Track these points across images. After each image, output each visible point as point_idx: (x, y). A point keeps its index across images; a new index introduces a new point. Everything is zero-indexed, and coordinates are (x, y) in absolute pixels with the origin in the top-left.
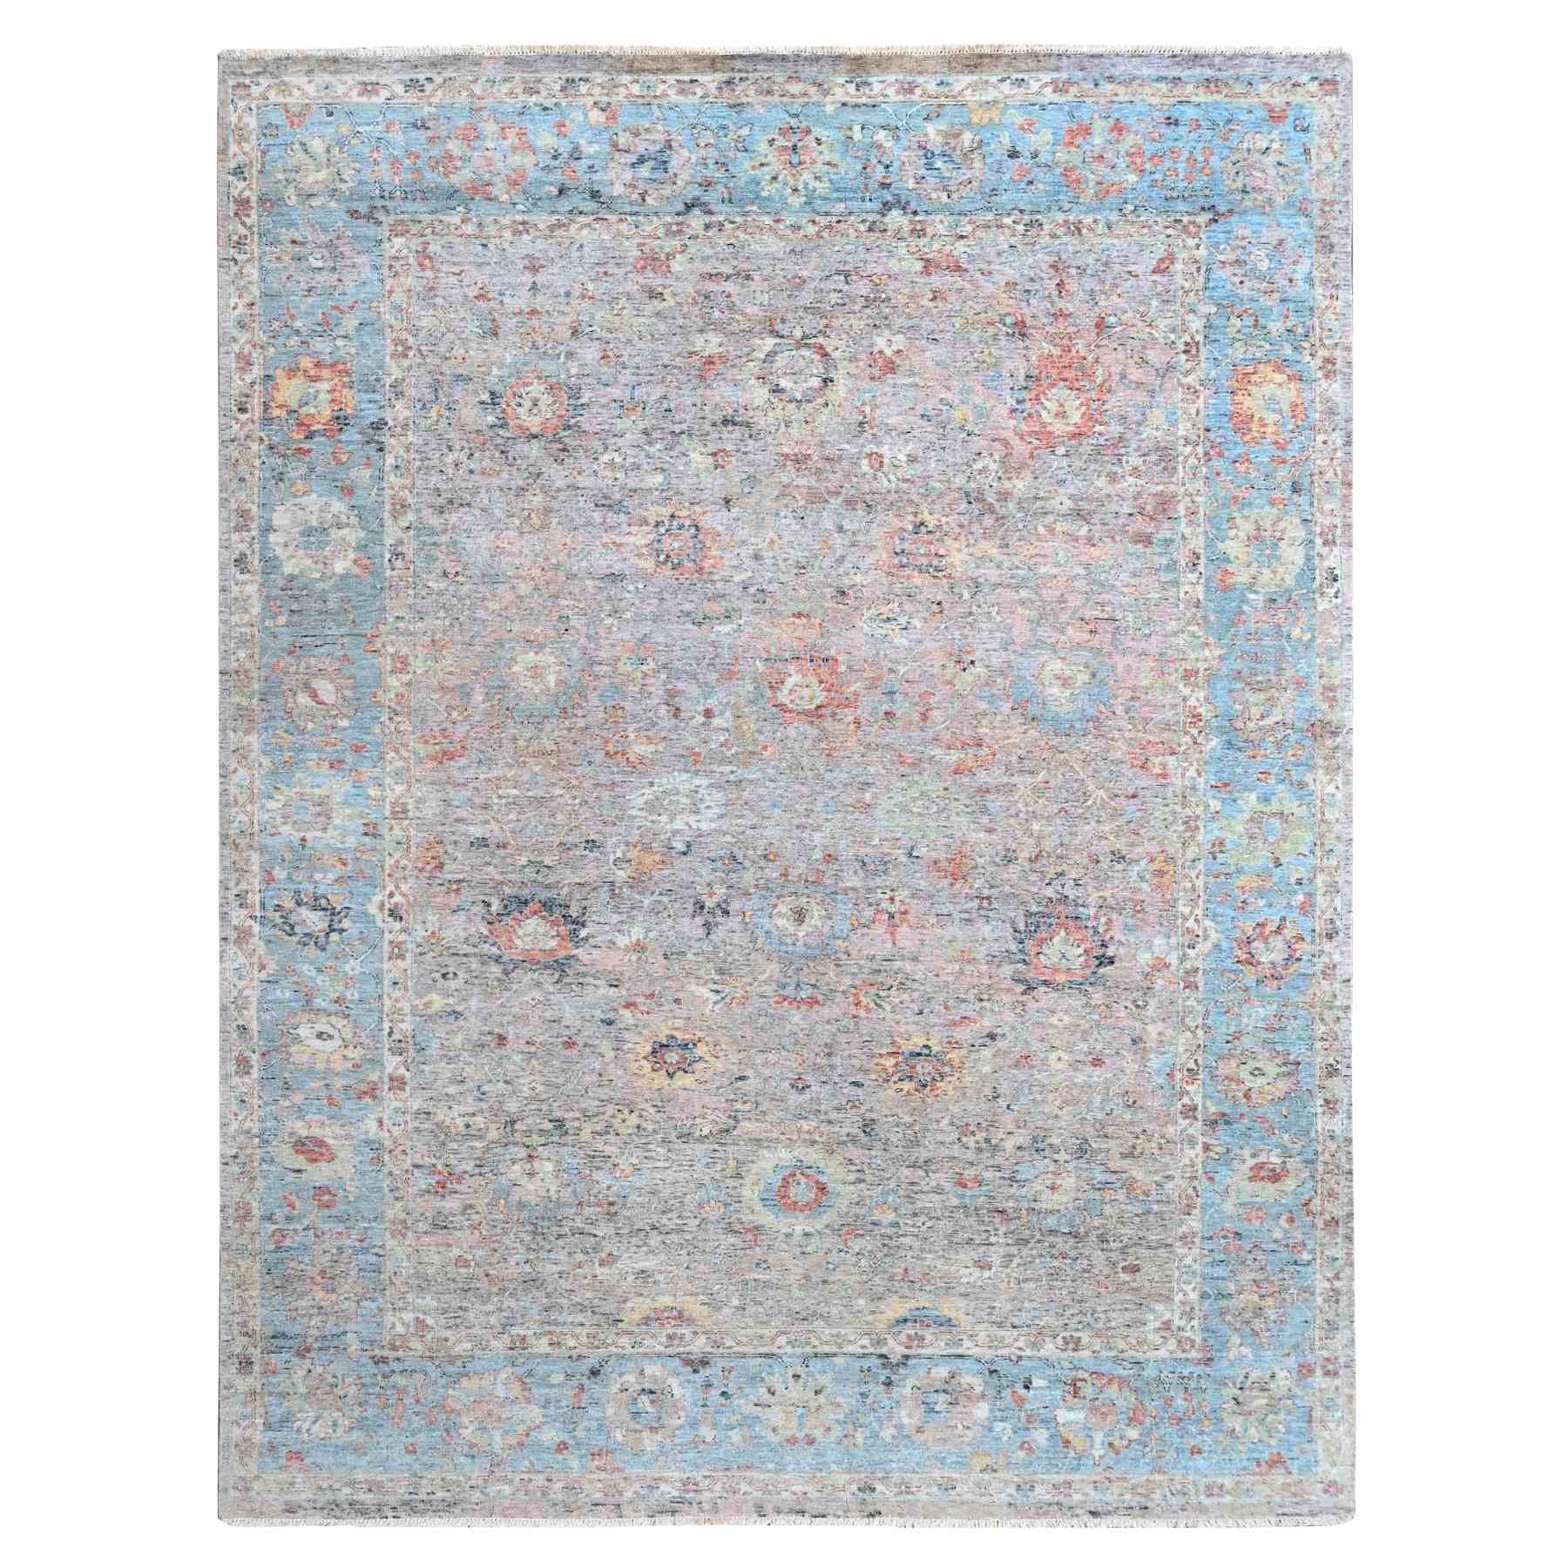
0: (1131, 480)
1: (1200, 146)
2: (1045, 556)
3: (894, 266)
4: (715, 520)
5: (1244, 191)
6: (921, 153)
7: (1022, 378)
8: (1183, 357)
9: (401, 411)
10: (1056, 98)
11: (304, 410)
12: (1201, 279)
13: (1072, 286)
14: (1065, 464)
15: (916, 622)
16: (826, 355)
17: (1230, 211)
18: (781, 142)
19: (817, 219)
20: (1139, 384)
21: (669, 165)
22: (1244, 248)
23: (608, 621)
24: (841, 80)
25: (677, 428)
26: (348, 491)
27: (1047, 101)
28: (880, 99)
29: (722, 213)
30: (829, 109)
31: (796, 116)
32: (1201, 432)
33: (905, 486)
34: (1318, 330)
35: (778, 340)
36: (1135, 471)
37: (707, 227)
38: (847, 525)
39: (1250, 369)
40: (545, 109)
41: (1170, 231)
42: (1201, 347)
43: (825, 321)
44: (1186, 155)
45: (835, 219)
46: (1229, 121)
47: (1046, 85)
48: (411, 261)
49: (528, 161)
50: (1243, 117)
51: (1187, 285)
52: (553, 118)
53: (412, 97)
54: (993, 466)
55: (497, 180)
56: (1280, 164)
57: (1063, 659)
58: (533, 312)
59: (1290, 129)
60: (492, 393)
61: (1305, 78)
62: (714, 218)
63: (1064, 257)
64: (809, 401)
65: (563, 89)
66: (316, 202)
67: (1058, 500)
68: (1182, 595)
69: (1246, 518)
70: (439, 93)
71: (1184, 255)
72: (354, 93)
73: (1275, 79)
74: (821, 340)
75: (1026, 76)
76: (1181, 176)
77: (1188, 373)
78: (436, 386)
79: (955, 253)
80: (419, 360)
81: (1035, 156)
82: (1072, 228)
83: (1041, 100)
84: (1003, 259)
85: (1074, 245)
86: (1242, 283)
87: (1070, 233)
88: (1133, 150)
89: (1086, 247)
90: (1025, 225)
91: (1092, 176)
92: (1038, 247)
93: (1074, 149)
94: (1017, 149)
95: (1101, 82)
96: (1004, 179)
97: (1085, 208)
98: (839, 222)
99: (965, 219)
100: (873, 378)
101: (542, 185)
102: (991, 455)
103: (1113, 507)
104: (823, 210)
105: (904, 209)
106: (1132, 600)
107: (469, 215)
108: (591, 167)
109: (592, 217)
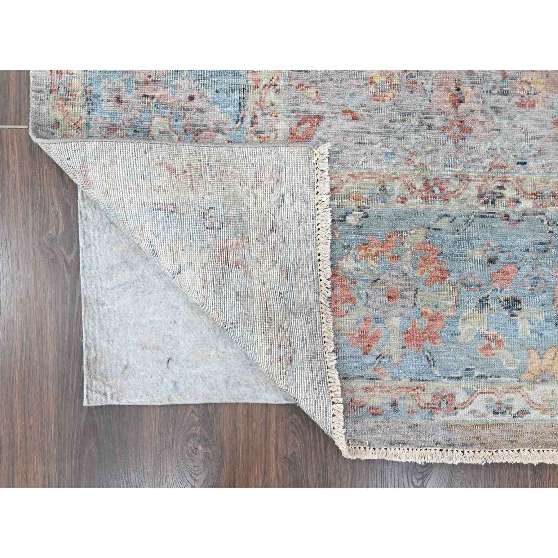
10: (450, 386)
12: (250, 103)
27: (462, 383)
47: (464, 405)
51: (271, 96)
63: (450, 144)
75: (491, 418)
81: (483, 302)
82: (437, 191)
83: (471, 384)
84: (537, 144)
85: (434, 163)
86: (191, 98)
87: (440, 183)
88: (346, 306)
89: (417, 160)
90: (502, 196)
91: (406, 268)
92: (487, 162)
93: (430, 311)
94: (507, 313)
95: (388, 408)
96: (528, 267)
97: (417, 220)
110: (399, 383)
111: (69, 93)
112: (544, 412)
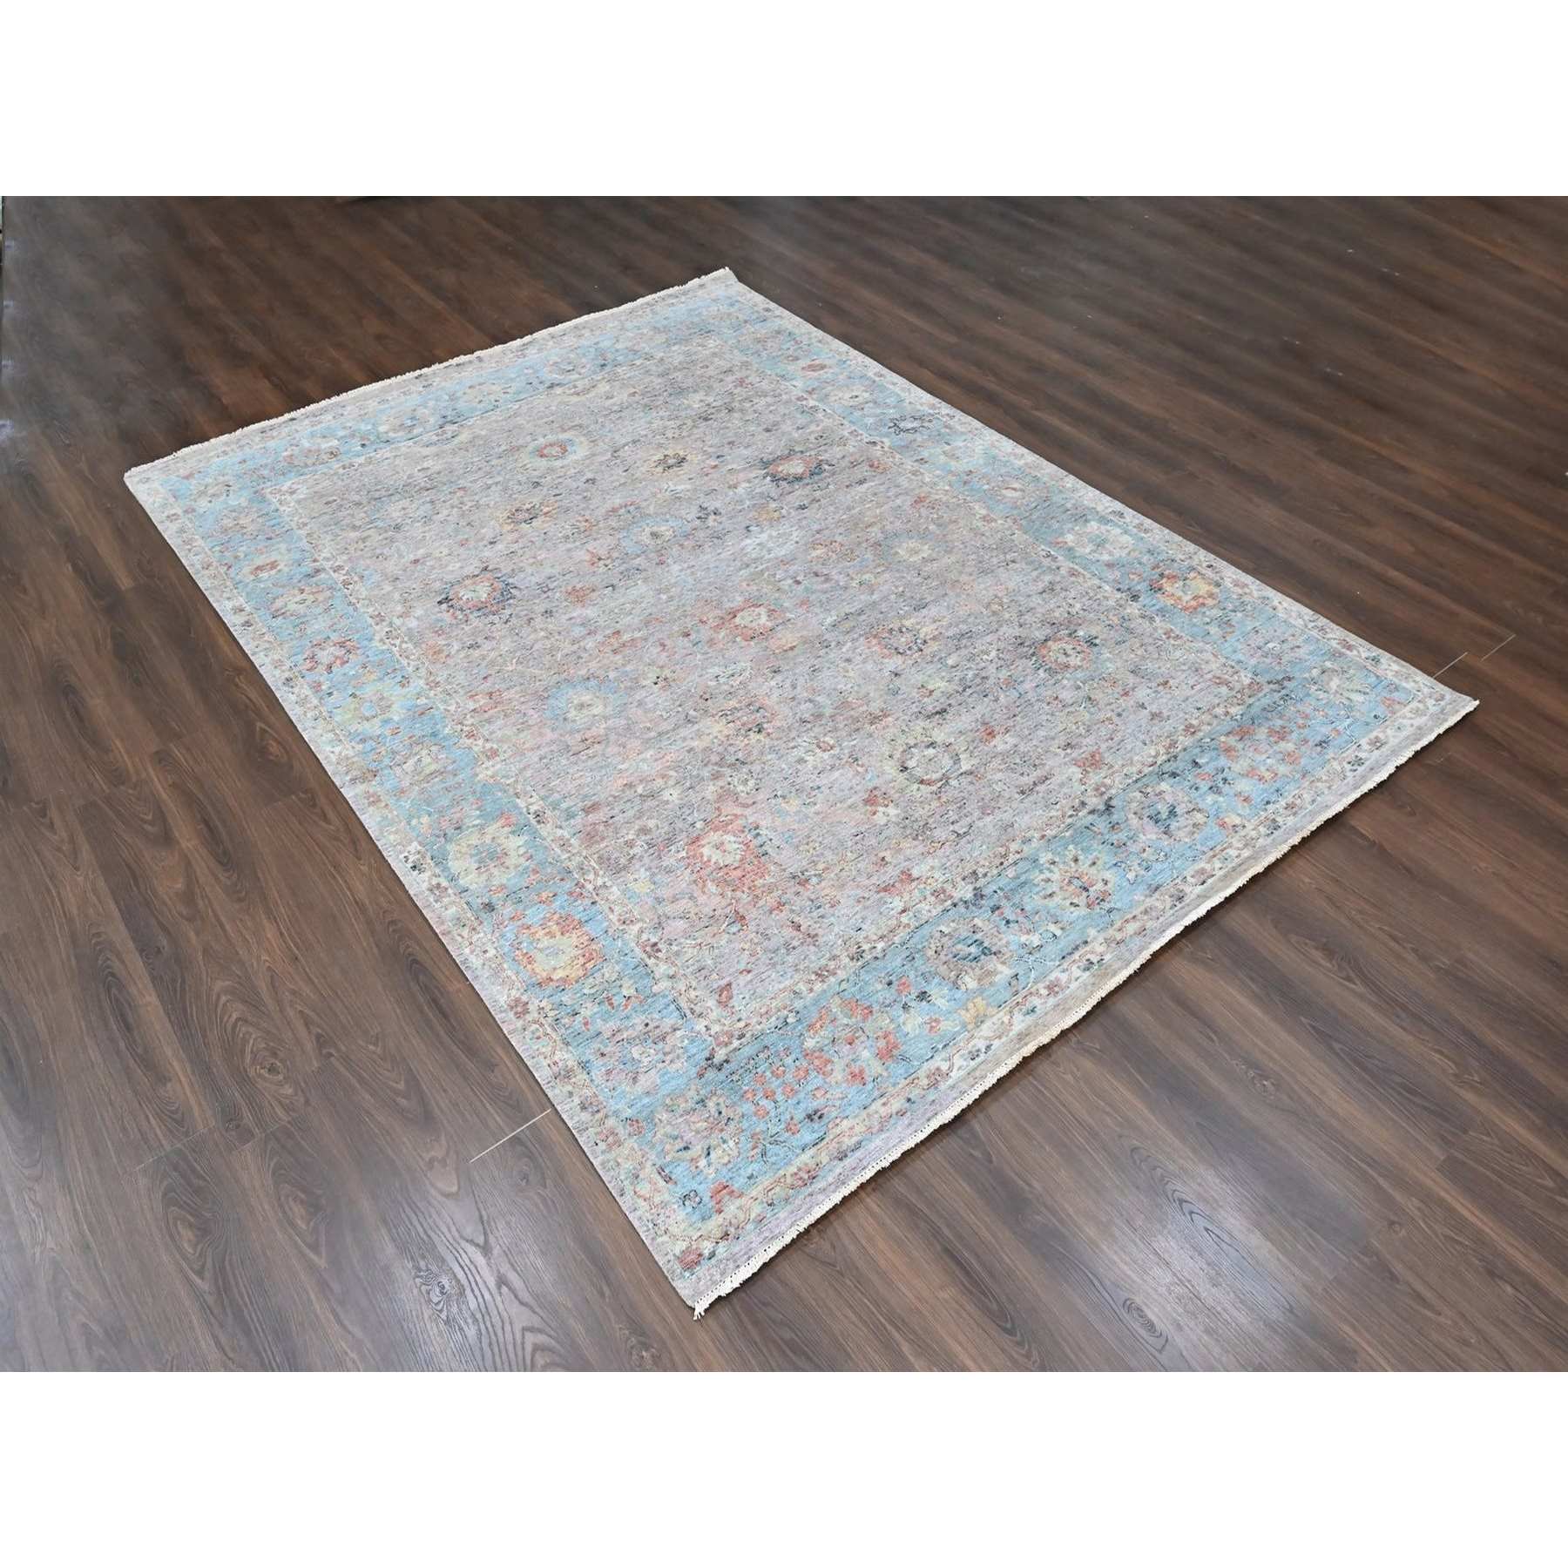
0: (631, 837)
1: (773, 1114)
2: (656, 760)
3: (932, 862)
4: (895, 662)
5: (702, 1101)
6: (994, 950)
7: (770, 851)
8: (654, 940)
9: (1133, 609)
10: (932, 1065)
11: (1181, 583)
12: (684, 1005)
13: (788, 932)
14: (689, 818)
15: (713, 683)
16: (922, 782)
17: (701, 1076)
18: (1099, 886)
19: (1018, 856)
20: (675, 900)
21: (1152, 823)
22: (665, 1054)
23: (901, 589)
24: (1107, 957)
25: (969, 691)
26: (1110, 565)
27: (938, 1058)
28: (1065, 966)
29: (1084, 818)
30: (1092, 932)
31: (1109, 911)
32: (597, 899)
33: (792, 744)
34: (549, 1030)
35: (962, 771)
36: (630, 844)
38: (810, 705)
39: (589, 965)
40: (1268, 803)
41: (742, 1024)
42: (644, 956)
43: (943, 800)
44: (779, 1097)
45: (1006, 863)
46: (764, 1154)
47: (950, 1069)
48: (1226, 677)
49: (1237, 768)
50: (754, 1168)
51: (693, 994)
52: (1257, 801)
53: (1351, 753)
54: (740, 788)
55: (1240, 745)
56: (686, 1148)
57: (595, 716)
58: (1126, 694)
59: (700, 1189)
60: (1096, 645)
61: (721, 1250)
62: (1085, 811)
63: (812, 948)
64: (905, 751)
65: (1274, 821)
66: (1315, 672)
67: (675, 796)
68: (534, 794)
69: (517, 867)
70: (1339, 768)
71: (714, 1015)
72: (1381, 736)
73: (750, 1227)
74: (934, 788)
75: (973, 1063)
76: (768, 1074)
77: (641, 931)
78: (1130, 631)
79: (898, 898)
80: (1156, 635)
81: (905, 1007)
82: (825, 973)
83: (943, 1055)
84: (858, 917)
85: (812, 962)
86: (647, 1025)
87: (825, 968)
88: (829, 1067)
89: (802, 967)
90: (864, 951)
91: (845, 1021)
92: (840, 942)
93: (880, 1034)
94: (924, 1003)
95: (907, 1105)
96: (913, 973)
97: (828, 994)
98: (1002, 864)
99: (914, 923)
100: (875, 788)
101: (1211, 759)
102: (748, 794)
103: (630, 813)
104: (1021, 864)
105: (966, 902)
106: (571, 771)
107: (1228, 718)
108: (1197, 789)
109: (1159, 763)
110: (900, 1086)
111: (568, 1071)
112: (1000, 1037)
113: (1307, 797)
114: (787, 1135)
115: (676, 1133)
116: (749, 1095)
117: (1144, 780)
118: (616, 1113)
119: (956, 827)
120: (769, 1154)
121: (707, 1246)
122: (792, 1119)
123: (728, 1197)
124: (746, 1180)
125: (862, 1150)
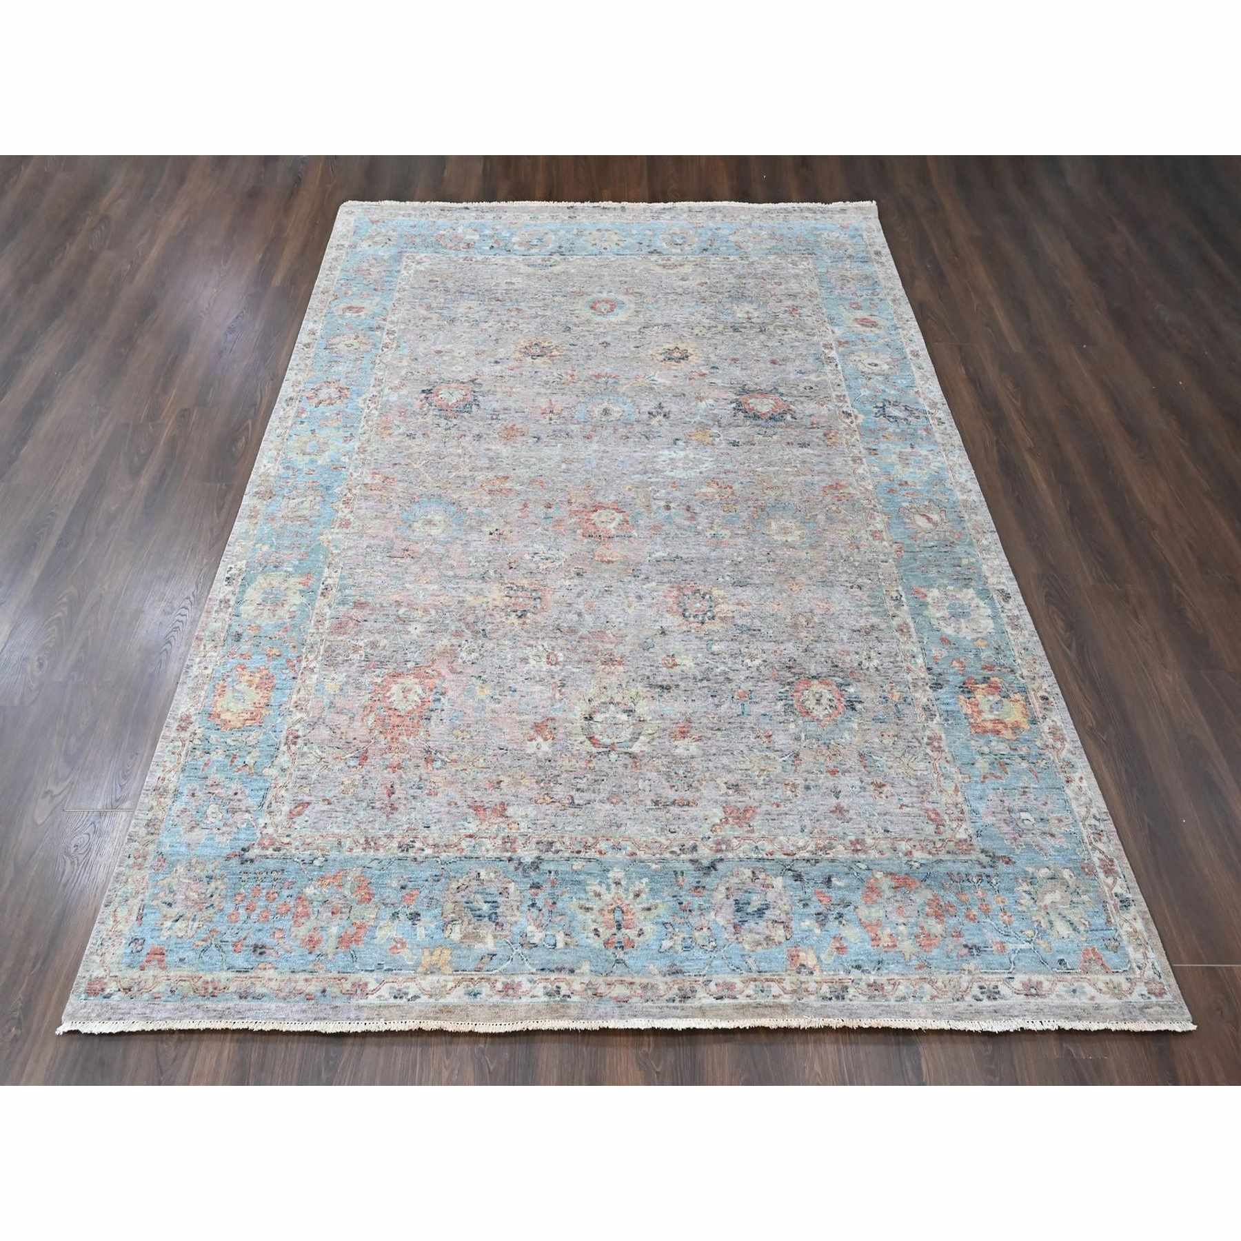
0: (361, 644)
1: (238, 925)
2: (432, 595)
3: (531, 811)
4: (671, 621)
5: (210, 878)
6: (500, 920)
7: (433, 718)
8: (300, 733)
9: (923, 696)
10: (365, 977)
11: (997, 698)
12: (269, 797)
13: (382, 792)
14: (409, 655)
15: (527, 557)
16: (590, 738)
17: (228, 858)
18: (632, 933)
19: (597, 856)
20: (340, 713)
21: (734, 908)
22: (225, 825)
23: (740, 559)
24: (575, 998)
25: (705, 683)
26: (944, 640)
27: (375, 975)
28: (536, 978)
29: (682, 863)
30: (586, 967)
31: (618, 961)
32: (299, 676)
33: (532, 642)
34: (183, 753)
35: (630, 750)
36: (356, 649)
37: (694, 848)
38: (575, 617)
39: (248, 723)
40: (858, 967)
41: (286, 840)
42: (284, 741)
43: (591, 765)
44: (254, 916)
45: (582, 855)
46: (204, 950)
47: (374, 991)
48: (946, 817)
49: (863, 912)
50: (190, 955)
51: (283, 792)
52: (849, 957)
53: (991, 980)
54: (463, 654)
55: (889, 893)
56: (170, 905)
57: (429, 535)
58: (833, 773)
59: (149, 941)
60: (854, 709)
61: (116, 997)
62: (690, 856)
63: (384, 818)
64: (604, 703)
65: (845, 989)
66: (1044, 872)
67: (418, 631)
68: (339, 571)
69: (281, 618)
70: (965, 985)
71: (278, 819)
72: (1046, 985)
73: (146, 996)
74: (594, 750)
75: (392, 1001)
76: (264, 892)
77: (299, 721)
78: (899, 715)
79: (478, 822)
80: (919, 735)
81: (395, 915)
82: (372, 844)
83: (379, 975)
84: (437, 816)
85: (373, 828)
86: (236, 794)
87: (375, 839)
88: (303, 920)
89: (363, 827)
90: (413, 847)
91: (347, 893)
92: (405, 827)
93: (358, 922)
94: (410, 923)
95: (319, 994)
96: (427, 891)
97: (358, 862)
98: (579, 852)
99: (467, 853)
100: (553, 719)
101: (848, 888)
102: (464, 662)
103: (378, 625)
104: (593, 864)
105: (520, 863)
106: (375, 568)
107: (906, 858)
108: (805, 905)
109: (797, 856)
110: (329, 975)
111: (165, 791)
112: (431, 996)
113: (902, 990)
114: (231, 948)
115: (175, 888)
116: (239, 898)
117: (767, 863)
118: (160, 844)
119: (577, 795)
120: (207, 953)
121: (112, 987)
122: (245, 939)
123: (156, 963)
124: (177, 960)
125: (260, 1002)
